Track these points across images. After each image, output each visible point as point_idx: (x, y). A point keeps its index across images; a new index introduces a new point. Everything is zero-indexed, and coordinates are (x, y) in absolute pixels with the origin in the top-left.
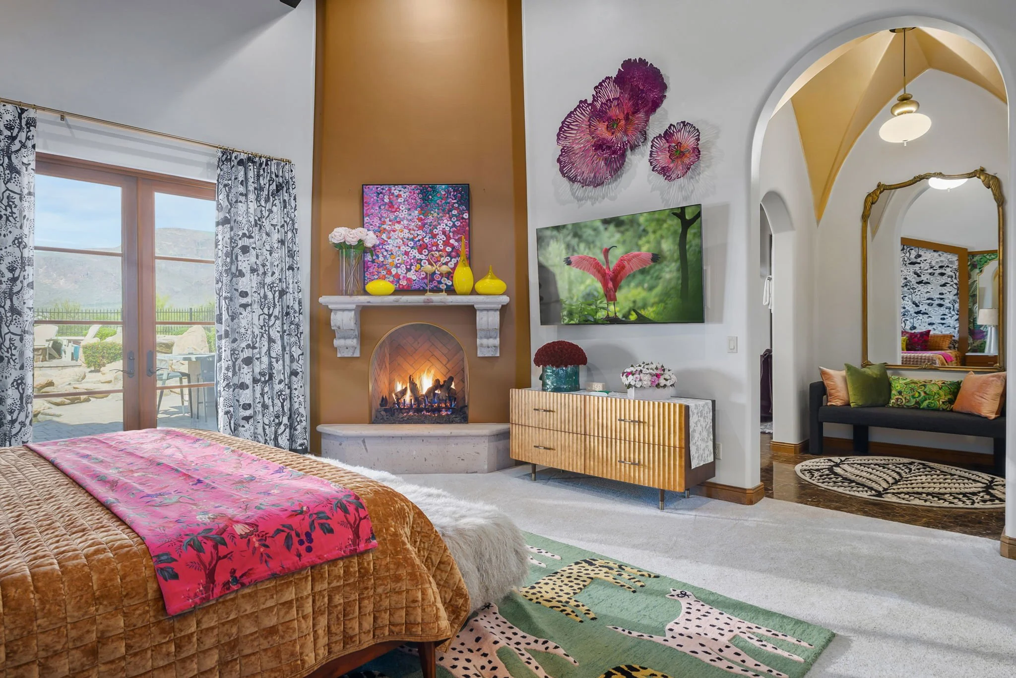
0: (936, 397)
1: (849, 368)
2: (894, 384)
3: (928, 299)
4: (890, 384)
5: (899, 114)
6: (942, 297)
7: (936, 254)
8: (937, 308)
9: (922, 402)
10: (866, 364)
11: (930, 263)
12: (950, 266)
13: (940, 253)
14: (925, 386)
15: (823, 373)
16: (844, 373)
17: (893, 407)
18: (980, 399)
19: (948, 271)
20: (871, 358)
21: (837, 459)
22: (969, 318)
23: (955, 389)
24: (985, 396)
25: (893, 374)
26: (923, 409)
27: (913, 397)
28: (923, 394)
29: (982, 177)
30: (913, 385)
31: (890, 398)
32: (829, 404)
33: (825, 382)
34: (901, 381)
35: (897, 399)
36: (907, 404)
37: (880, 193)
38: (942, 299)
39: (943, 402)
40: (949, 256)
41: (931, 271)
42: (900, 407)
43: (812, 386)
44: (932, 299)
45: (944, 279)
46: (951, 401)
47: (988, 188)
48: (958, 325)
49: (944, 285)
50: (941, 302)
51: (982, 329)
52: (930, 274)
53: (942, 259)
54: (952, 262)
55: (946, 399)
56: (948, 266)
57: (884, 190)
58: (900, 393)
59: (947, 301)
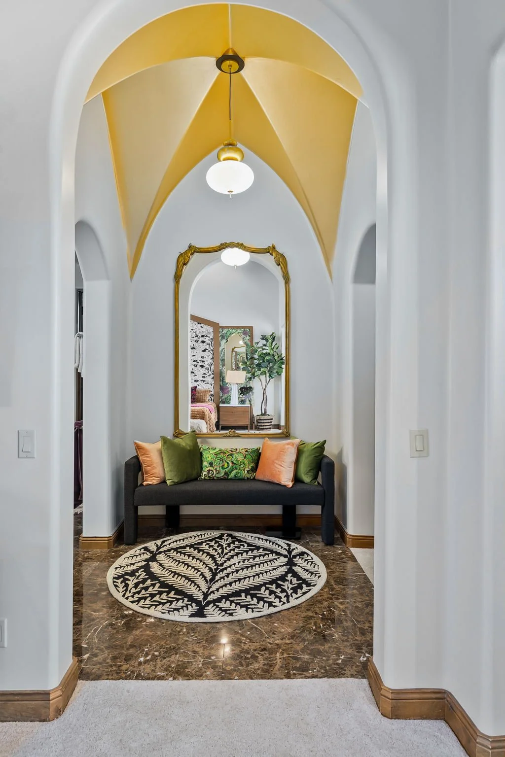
0: (242, 466)
1: (165, 440)
2: (205, 455)
3: (194, 361)
4: (201, 454)
5: (225, 159)
6: (203, 360)
7: (199, 326)
8: (200, 368)
9: (231, 473)
10: (178, 434)
11: (195, 333)
12: (208, 336)
13: (202, 325)
14: (232, 455)
15: (138, 448)
16: (159, 445)
17: (205, 479)
18: (279, 467)
19: (207, 340)
20: (182, 428)
21: (152, 545)
22: (220, 377)
23: (257, 457)
24: (284, 464)
25: (202, 443)
26: (231, 479)
27: (223, 467)
28: (231, 464)
29: (274, 255)
30: (222, 455)
31: (202, 469)
32: (145, 483)
33: (141, 458)
34: (212, 452)
35: (209, 471)
36: (217, 476)
37: (191, 254)
38: (203, 361)
39: (248, 471)
40: (208, 328)
41: (196, 339)
42: (212, 479)
43: (127, 464)
44: (196, 361)
45: (205, 346)
46: (254, 469)
47: (279, 265)
48: (213, 383)
49: (204, 351)
50: (203, 364)
51: (227, 385)
52: (196, 341)
53: (203, 330)
54: (209, 333)
55: (250, 467)
56: (207, 336)
57: (195, 252)
58: (211, 464)
59: (206, 363)
